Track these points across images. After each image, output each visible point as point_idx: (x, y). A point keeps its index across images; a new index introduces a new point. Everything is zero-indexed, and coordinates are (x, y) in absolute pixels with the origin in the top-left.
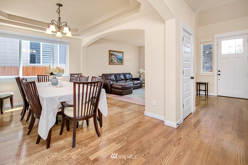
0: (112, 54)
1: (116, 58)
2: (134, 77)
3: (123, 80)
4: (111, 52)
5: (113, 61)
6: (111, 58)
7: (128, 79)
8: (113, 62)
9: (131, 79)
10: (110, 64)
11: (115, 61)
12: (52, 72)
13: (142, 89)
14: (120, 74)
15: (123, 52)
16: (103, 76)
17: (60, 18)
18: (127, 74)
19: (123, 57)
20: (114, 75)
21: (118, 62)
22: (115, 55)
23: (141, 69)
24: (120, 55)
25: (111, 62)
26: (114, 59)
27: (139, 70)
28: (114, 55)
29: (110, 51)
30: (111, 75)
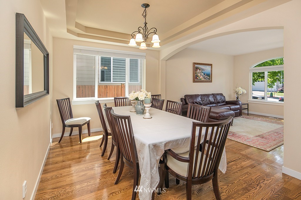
0: (197, 68)
1: (202, 73)
2: (227, 99)
3: (214, 103)
4: (196, 66)
5: (198, 77)
6: (196, 73)
7: (219, 103)
8: (198, 79)
9: (224, 102)
10: (194, 81)
11: (201, 77)
12: (137, 97)
13: (242, 117)
14: (208, 96)
15: (211, 65)
16: (186, 98)
17: (147, 23)
18: (218, 94)
19: (211, 71)
20: (200, 96)
21: (205, 79)
22: (201, 68)
23: (240, 88)
24: (208, 69)
25: (196, 79)
26: (199, 74)
27: (237, 89)
28: (200, 70)
29: (195, 64)
30: (196, 96)
